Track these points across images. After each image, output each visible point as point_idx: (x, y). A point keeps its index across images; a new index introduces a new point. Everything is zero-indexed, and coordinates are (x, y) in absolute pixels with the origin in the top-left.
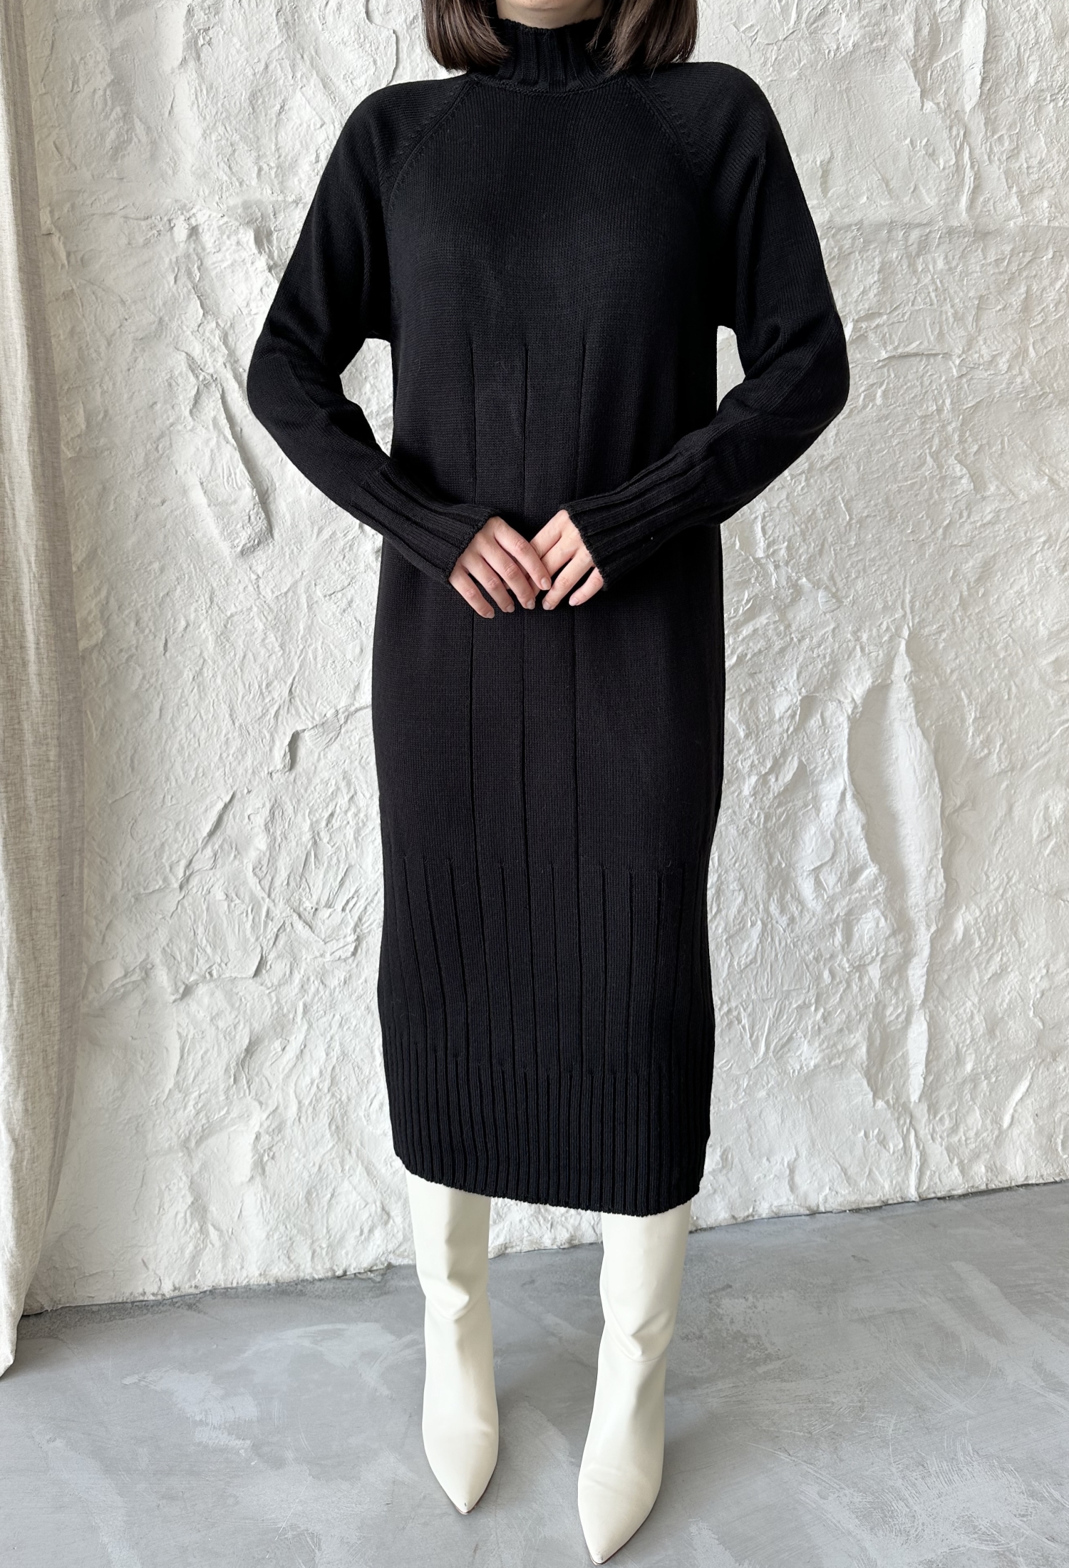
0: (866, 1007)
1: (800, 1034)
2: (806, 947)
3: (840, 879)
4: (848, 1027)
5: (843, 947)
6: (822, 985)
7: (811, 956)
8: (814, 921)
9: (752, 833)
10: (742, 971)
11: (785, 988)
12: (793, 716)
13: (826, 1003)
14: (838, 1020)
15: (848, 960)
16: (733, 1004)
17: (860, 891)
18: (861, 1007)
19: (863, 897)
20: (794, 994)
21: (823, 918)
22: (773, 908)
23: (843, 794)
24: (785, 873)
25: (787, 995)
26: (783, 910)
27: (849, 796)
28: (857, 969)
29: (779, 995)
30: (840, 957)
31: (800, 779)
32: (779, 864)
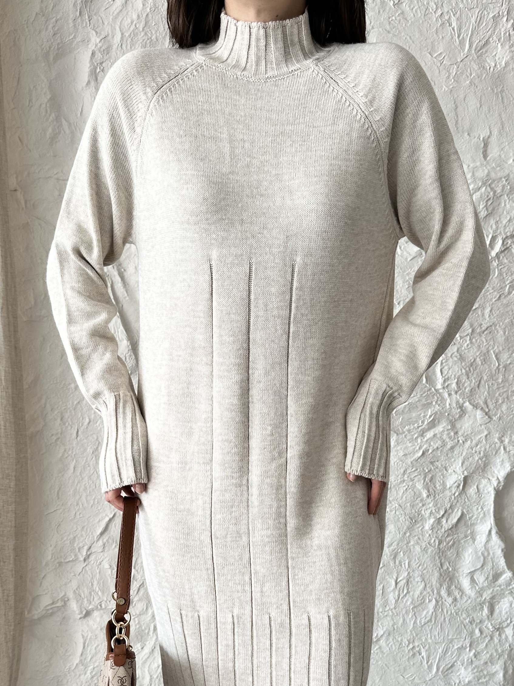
0: (503, 651)
1: (459, 663)
2: (464, 616)
3: (487, 578)
4: (491, 661)
5: (488, 617)
6: (474, 637)
7: (467, 621)
8: (469, 601)
9: (430, 550)
10: (422, 626)
11: (450, 637)
12: (458, 487)
13: (477, 647)
14: (484, 657)
15: (492, 624)
16: (416, 644)
17: (500, 586)
18: (500, 651)
19: (502, 590)
20: (456, 641)
21: (475, 600)
22: (443, 593)
23: (490, 532)
24: (451, 574)
25: (451, 641)
26: (449, 594)
27: (494, 532)
28: (498, 629)
29: (446, 641)
30: (486, 622)
31: (462, 522)
32: (448, 568)
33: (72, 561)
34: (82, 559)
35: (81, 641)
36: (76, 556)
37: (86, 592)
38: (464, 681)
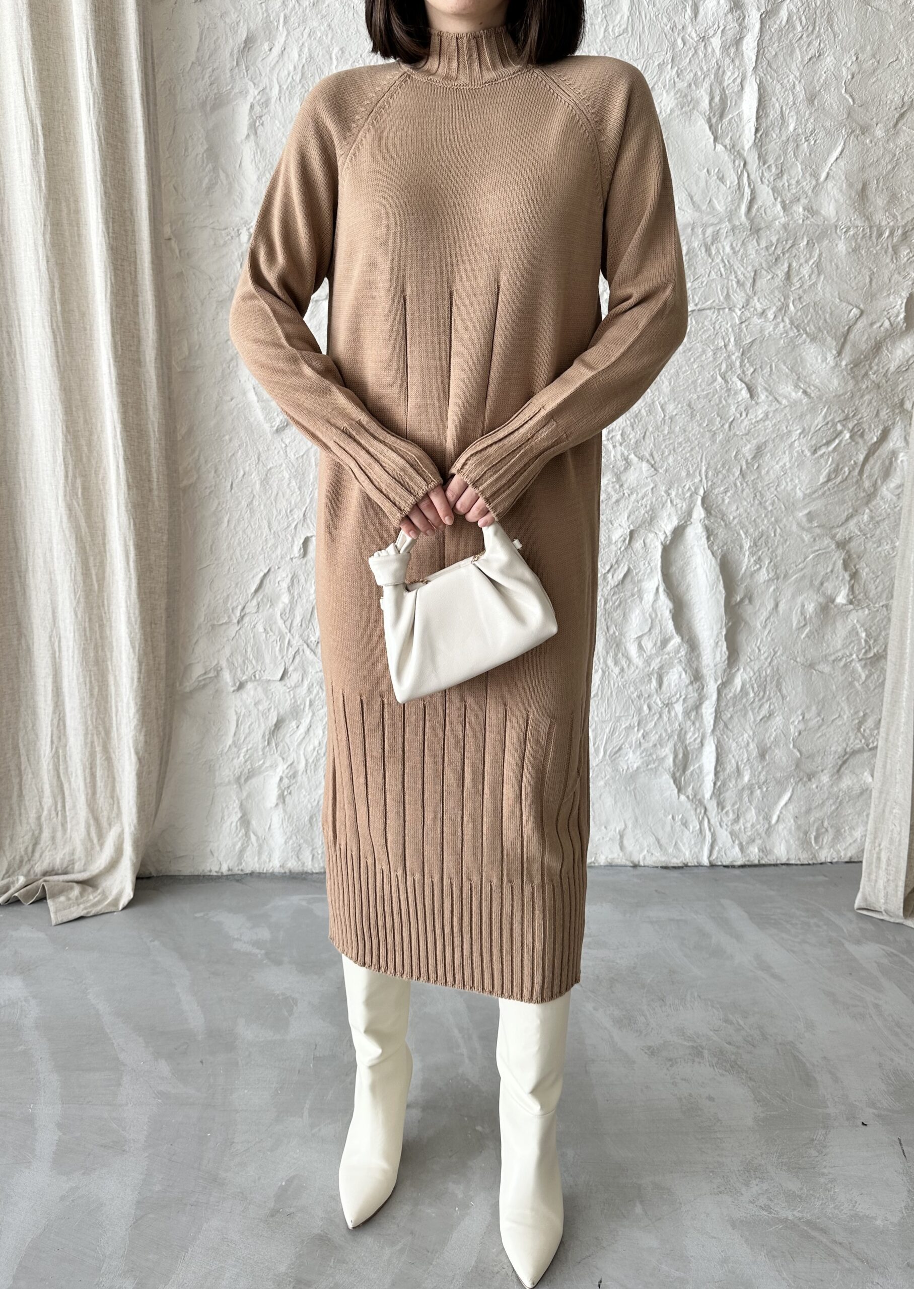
0: (672, 732)
1: (627, 746)
2: (632, 689)
3: (655, 645)
4: (660, 743)
5: (657, 690)
6: (643, 714)
7: (635, 695)
8: (637, 671)
11: (617, 714)
12: (624, 541)
13: (645, 726)
14: (653, 738)
15: (660, 699)
17: (668, 654)
18: (669, 731)
19: (671, 658)
21: (643, 670)
22: (610, 662)
23: (657, 589)
24: (618, 639)
25: (619, 719)
26: (616, 663)
27: (661, 590)
28: (667, 705)
29: (613, 719)
30: (655, 697)
31: (629, 579)
32: (614, 633)
33: (226, 623)
34: (235, 621)
35: (234, 718)
36: (229, 617)
37: (240, 660)
38: (632, 767)
